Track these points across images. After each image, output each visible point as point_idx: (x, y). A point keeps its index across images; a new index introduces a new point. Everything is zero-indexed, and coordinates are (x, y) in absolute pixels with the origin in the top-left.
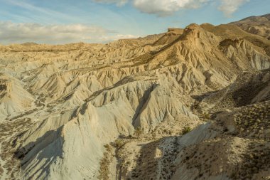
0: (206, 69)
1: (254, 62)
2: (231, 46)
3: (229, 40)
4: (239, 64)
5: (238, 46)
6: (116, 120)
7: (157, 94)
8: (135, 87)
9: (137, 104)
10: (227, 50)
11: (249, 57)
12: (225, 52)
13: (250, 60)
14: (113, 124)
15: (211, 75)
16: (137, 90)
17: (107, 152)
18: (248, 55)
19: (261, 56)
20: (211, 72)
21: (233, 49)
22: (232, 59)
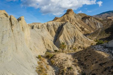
0: (80, 26)
1: (98, 26)
2: (87, 19)
3: (86, 17)
4: (92, 26)
5: (90, 19)
6: (43, 40)
7: (67, 27)
8: (52, 24)
9: (54, 34)
10: (86, 21)
11: (95, 24)
12: (85, 22)
13: (96, 25)
14: (42, 42)
15: (84, 28)
16: (54, 26)
17: (40, 61)
18: (94, 23)
19: (100, 24)
20: (83, 27)
21: (88, 20)
22: (88, 25)
